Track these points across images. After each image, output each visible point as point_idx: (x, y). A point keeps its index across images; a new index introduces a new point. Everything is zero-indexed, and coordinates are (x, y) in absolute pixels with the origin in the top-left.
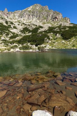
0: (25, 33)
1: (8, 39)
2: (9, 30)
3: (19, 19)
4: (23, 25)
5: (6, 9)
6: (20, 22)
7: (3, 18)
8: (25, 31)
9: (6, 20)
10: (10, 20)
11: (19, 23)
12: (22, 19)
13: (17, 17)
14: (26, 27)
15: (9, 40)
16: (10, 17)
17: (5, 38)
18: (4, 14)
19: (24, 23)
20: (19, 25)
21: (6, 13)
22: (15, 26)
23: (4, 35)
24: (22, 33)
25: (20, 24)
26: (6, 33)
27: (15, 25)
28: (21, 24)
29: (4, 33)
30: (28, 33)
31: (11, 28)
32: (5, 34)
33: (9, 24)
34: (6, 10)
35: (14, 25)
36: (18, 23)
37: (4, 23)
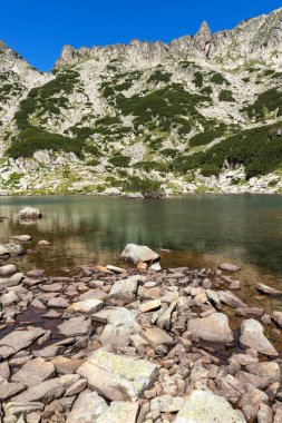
0: (261, 117)
1: (181, 147)
2: (196, 112)
3: (254, 56)
4: (263, 80)
5: (205, 23)
6: (257, 66)
7: (189, 63)
8: (265, 109)
9: (197, 70)
10: (212, 67)
11: (251, 70)
12: (266, 54)
13: (244, 48)
14: (273, 86)
15: (186, 150)
16: (216, 54)
17: (173, 142)
18: (196, 45)
19: (273, 67)
20: (246, 80)
21: (202, 43)
22: (231, 88)
23: (174, 133)
24: (250, 116)
25: (254, 79)
26: (180, 126)
27: (228, 84)
28: (259, 76)
29: (175, 127)
30: (278, 115)
31: (209, 100)
32: (175, 130)
33: (207, 85)
34: (202, 29)
35: (223, 87)
36: (246, 74)
37: (189, 84)
